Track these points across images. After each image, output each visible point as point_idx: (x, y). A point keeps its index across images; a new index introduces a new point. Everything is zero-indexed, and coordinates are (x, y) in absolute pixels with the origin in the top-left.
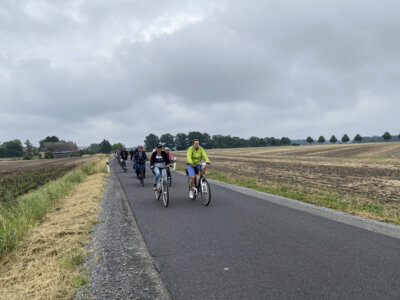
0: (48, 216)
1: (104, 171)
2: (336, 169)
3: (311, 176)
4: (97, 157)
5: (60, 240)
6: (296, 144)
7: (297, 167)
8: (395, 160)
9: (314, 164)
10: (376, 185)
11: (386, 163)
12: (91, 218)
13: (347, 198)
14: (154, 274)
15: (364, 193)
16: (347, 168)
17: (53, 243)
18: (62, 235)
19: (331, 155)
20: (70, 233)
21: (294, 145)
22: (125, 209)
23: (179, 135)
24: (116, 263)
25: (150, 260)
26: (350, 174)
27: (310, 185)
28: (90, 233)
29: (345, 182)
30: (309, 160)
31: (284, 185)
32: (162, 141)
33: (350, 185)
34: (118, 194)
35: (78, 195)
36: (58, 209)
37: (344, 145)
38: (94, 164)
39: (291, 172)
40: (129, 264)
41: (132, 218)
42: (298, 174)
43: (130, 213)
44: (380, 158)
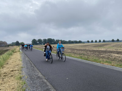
0: (4, 66)
1: (19, 51)
2: (97, 51)
3: (89, 53)
4: (15, 47)
5: (12, 72)
6: (84, 43)
7: (85, 50)
8: (116, 48)
9: (90, 49)
10: (110, 56)
11: (113, 49)
12: (20, 66)
13: (101, 60)
14: (46, 81)
15: (106, 58)
16: (101, 50)
17: (10, 73)
18: (12, 71)
19: (95, 46)
20: (15, 70)
21: (83, 43)
22: (31, 63)
23: (44, 39)
24: (32, 78)
25: (43, 77)
26: (101, 52)
27: (89, 56)
28: (21, 70)
29: (100, 55)
30: (89, 48)
31: (81, 56)
32: (38, 41)
33: (102, 56)
34: (27, 59)
35: (13, 59)
36: (7, 64)
37: (99, 43)
38: (15, 49)
39: (83, 52)
40: (37, 78)
41: (34, 66)
42: (85, 52)
43: (33, 64)
44: (111, 47)
